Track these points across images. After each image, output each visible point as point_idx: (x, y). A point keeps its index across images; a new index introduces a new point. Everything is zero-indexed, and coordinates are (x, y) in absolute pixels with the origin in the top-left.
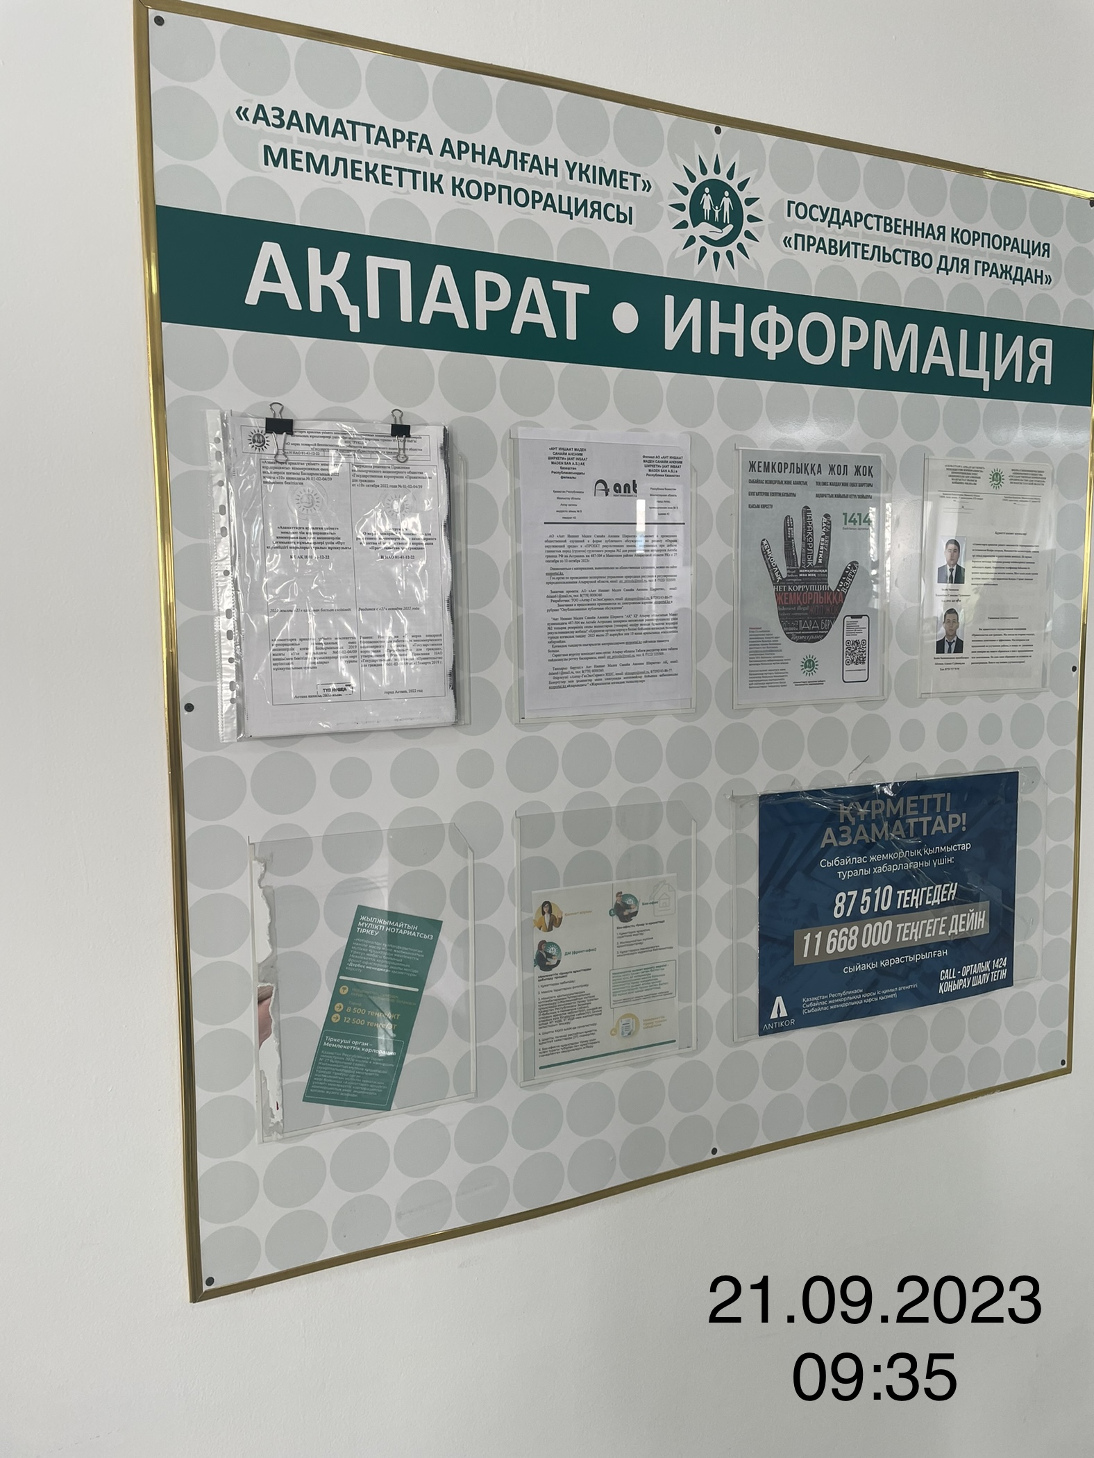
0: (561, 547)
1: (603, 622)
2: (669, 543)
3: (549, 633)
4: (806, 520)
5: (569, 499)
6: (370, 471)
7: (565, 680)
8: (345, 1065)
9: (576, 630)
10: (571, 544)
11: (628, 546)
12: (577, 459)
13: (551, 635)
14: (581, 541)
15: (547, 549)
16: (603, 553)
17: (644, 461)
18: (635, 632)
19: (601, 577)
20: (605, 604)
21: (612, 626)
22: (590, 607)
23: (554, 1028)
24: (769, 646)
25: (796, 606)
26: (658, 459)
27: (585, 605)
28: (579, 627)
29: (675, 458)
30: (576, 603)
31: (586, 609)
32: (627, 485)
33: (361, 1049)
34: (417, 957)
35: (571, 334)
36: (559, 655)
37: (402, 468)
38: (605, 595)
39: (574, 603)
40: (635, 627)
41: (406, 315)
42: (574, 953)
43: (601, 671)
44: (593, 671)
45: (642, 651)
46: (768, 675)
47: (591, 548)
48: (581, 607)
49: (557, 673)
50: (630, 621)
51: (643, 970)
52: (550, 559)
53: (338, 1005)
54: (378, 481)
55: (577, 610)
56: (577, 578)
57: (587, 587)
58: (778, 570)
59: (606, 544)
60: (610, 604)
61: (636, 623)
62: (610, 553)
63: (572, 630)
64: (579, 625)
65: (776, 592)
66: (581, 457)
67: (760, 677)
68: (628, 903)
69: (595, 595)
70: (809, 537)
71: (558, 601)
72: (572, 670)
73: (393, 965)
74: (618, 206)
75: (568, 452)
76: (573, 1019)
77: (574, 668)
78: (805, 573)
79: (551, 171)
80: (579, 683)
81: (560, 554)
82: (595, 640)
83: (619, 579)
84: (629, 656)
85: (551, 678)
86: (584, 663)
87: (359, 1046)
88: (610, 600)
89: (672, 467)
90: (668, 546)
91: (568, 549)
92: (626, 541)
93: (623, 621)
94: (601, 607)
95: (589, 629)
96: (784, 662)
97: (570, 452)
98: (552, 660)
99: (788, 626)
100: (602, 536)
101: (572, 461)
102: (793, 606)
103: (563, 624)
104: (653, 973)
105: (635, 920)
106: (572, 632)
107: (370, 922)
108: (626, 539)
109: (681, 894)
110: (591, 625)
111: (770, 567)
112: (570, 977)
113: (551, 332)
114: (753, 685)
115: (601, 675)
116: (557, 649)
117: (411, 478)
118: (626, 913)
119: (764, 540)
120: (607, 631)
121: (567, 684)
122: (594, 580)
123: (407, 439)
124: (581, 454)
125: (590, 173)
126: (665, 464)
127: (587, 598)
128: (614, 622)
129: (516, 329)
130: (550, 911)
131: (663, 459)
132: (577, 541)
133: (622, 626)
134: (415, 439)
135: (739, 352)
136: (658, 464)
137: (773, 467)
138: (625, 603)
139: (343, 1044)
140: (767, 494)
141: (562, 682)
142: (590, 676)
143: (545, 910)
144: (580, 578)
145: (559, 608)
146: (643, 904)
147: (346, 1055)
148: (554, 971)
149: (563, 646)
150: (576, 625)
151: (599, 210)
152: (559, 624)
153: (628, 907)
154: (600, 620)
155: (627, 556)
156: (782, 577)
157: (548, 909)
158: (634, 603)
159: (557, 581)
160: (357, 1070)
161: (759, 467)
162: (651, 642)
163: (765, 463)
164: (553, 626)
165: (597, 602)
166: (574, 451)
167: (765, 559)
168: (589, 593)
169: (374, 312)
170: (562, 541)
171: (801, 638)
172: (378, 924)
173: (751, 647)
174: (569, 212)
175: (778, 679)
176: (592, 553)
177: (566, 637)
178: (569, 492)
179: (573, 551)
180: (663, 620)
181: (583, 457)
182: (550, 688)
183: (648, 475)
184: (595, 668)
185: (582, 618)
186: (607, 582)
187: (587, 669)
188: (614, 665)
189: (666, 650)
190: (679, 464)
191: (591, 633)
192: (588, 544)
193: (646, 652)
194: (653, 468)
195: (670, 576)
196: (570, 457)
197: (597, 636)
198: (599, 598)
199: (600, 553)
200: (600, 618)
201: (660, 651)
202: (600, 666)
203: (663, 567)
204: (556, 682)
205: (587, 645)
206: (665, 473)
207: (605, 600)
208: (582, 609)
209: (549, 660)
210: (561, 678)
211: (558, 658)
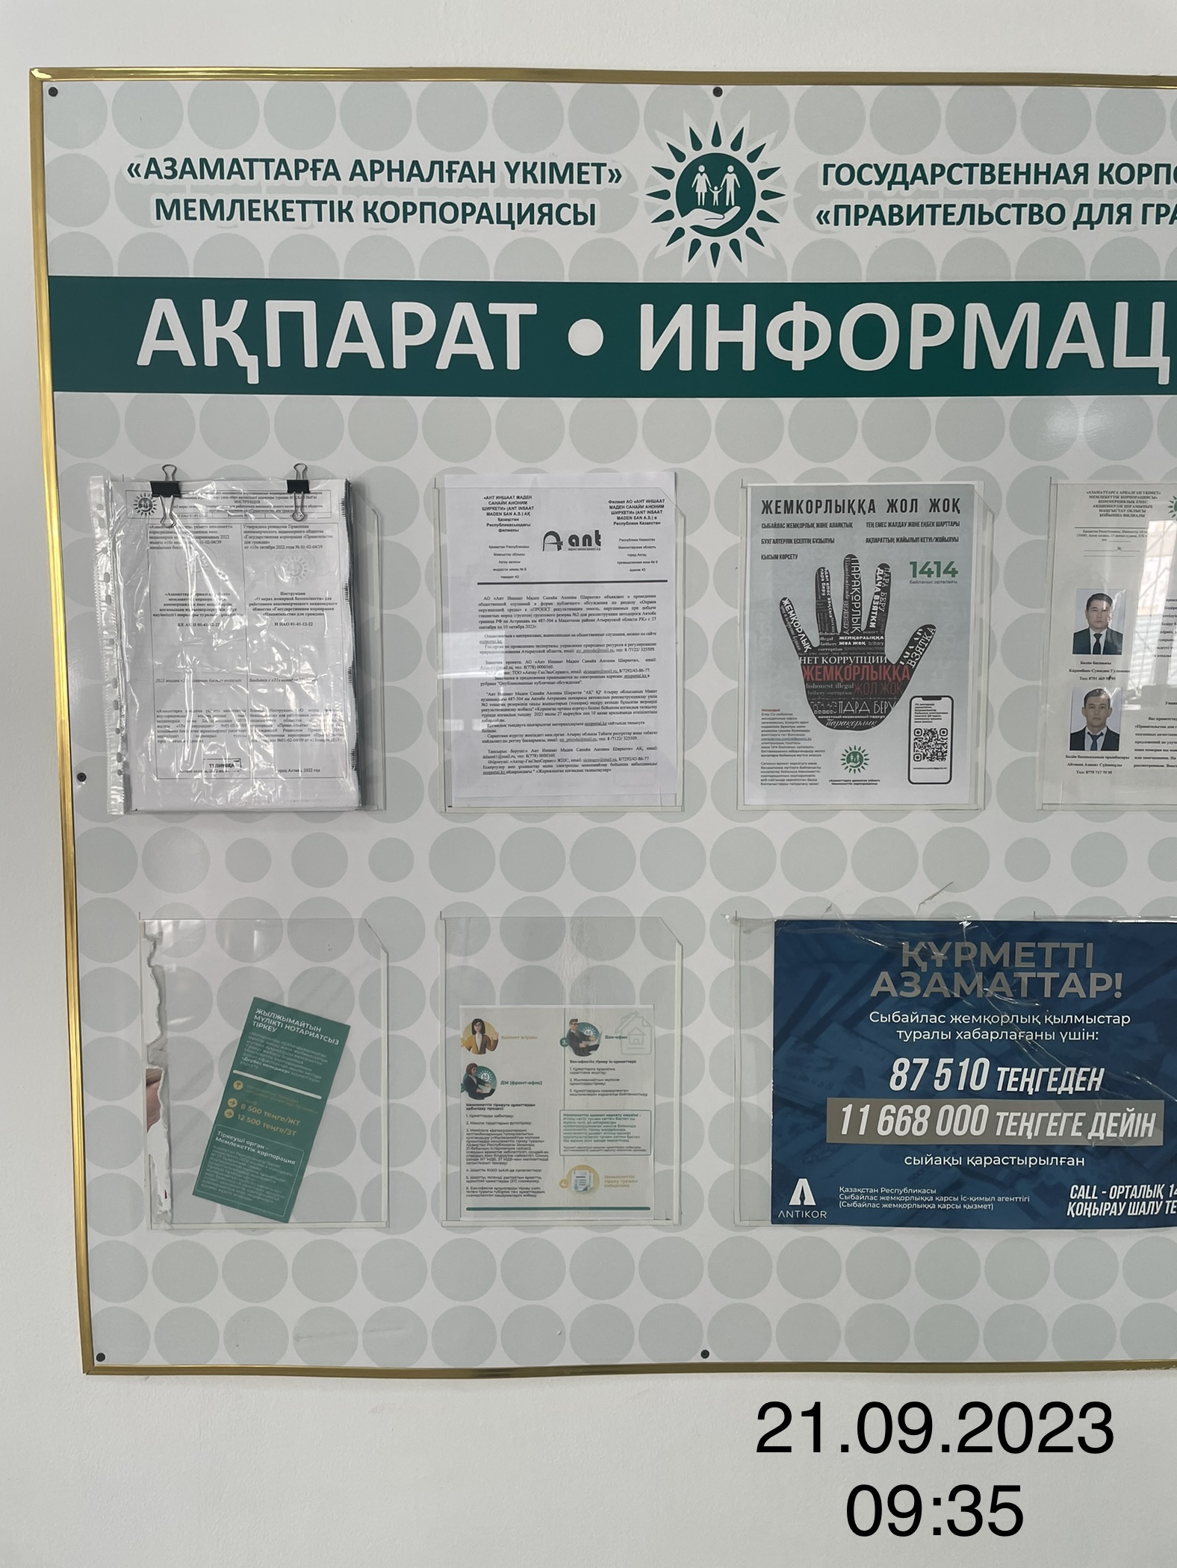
0: (499, 610)
1: (555, 699)
2: (646, 605)
3: (483, 710)
4: (850, 573)
5: (509, 555)
6: (264, 532)
7: (503, 765)
8: (239, 1165)
9: (518, 707)
10: (513, 607)
11: (587, 609)
12: (520, 508)
13: (486, 713)
14: (526, 604)
15: (482, 613)
17: (611, 507)
18: (597, 711)
19: (552, 646)
20: (557, 678)
21: (566, 704)
22: (537, 681)
23: (485, 1167)
24: (791, 733)
25: (834, 683)
26: (629, 504)
27: (531, 678)
28: (522, 704)
29: (652, 501)
30: (519, 676)
31: (531, 683)
32: (587, 537)
33: (256, 1151)
34: (320, 1061)
35: (513, 362)
36: (496, 736)
37: (301, 527)
38: (557, 667)
39: (515, 676)
40: (597, 706)
41: (311, 360)
42: (513, 1083)
43: (553, 755)
44: (541, 755)
46: (789, 770)
47: (538, 612)
48: (525, 681)
49: (494, 757)
50: (590, 698)
51: (605, 1117)
52: (484, 625)
53: (232, 1100)
54: (273, 542)
55: (520, 684)
56: (519, 647)
57: (533, 657)
58: (806, 637)
59: (558, 607)
60: (564, 678)
61: (599, 700)
62: (563, 618)
63: (514, 707)
64: (522, 702)
65: (802, 664)
66: (525, 506)
67: (778, 772)
68: (585, 1033)
69: (544, 667)
70: (854, 595)
72: (513, 754)
73: (293, 1067)
74: (576, 206)
75: (508, 501)
76: (511, 1159)
77: (515, 751)
78: (848, 641)
79: (487, 177)
80: (522, 769)
81: (498, 619)
82: (544, 719)
83: (575, 649)
84: (588, 740)
85: (486, 762)
86: (529, 747)
87: (254, 1147)
88: (563, 672)
89: (649, 512)
90: (644, 608)
91: (508, 613)
92: (585, 603)
93: (582, 698)
94: (552, 680)
95: (536, 707)
96: (814, 753)
97: (511, 500)
98: (487, 741)
99: (821, 708)
100: (554, 598)
101: (513, 512)
102: (829, 683)
103: (501, 700)
104: (618, 1122)
105: (594, 1055)
106: (513, 710)
107: (267, 1017)
108: (586, 600)
109: (660, 1032)
110: (538, 701)
111: (793, 633)
112: (506, 1111)
113: (486, 363)
114: (768, 782)
115: (551, 761)
116: (494, 728)
117: (310, 537)
118: (582, 1045)
119: (785, 599)
120: (560, 709)
121: (506, 769)
122: (542, 649)
123: (306, 495)
124: (526, 503)
125: (538, 172)
126: (640, 510)
127: (533, 670)
128: (569, 698)
129: (443, 363)
130: (483, 1031)
131: (637, 504)
132: (519, 604)
133: (581, 704)
134: (315, 495)
135: (749, 363)
136: (630, 510)
137: (799, 507)
138: (584, 677)
139: (236, 1142)
140: (789, 541)
141: (500, 767)
142: (536, 761)
143: (476, 1028)
144: (524, 647)
145: (496, 681)
146: (606, 1037)
147: (239, 1155)
148: (487, 1100)
149: (501, 726)
150: (519, 702)
151: (550, 214)
152: (495, 700)
153: (586, 1038)
154: (550, 696)
155: (587, 620)
156: (811, 646)
157: (480, 1028)
158: (595, 677)
159: (494, 650)
160: (252, 1173)
161: (777, 507)
162: (620, 723)
163: (786, 502)
164: (489, 702)
165: (546, 675)
166: (516, 500)
167: (786, 624)
168: (536, 665)
169: (274, 360)
170: (501, 604)
171: (841, 723)
172: (276, 1020)
173: (764, 733)
174: (510, 222)
175: (806, 776)
176: (540, 618)
177: (505, 715)
178: (510, 547)
179: (515, 616)
180: (636, 697)
181: (528, 506)
182: (484, 773)
183: (617, 524)
184: (544, 753)
185: (527, 694)
186: (560, 651)
187: (533, 753)
188: (569, 750)
189: (641, 733)
190: (660, 509)
191: (539, 711)
192: (535, 606)
193: (612, 736)
194: (623, 515)
195: (646, 645)
196: (511, 506)
197: (546, 714)
198: (549, 670)
199: (551, 618)
200: (551, 693)
201: (632, 735)
202: (550, 751)
203: (637, 634)
204: (493, 768)
205: (533, 725)
206: (641, 520)
207: (557, 672)
208: (527, 683)
209: (483, 742)
210: (499, 762)
211: (495, 739)
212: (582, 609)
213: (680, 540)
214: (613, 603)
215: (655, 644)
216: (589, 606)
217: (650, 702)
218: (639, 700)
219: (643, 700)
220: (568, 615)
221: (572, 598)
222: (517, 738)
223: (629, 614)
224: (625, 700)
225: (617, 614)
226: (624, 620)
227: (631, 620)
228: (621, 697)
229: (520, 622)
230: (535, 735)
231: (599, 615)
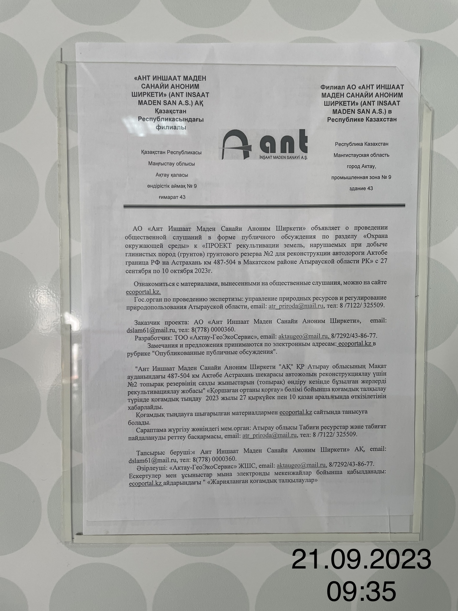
0: (156, 246)
1: (236, 375)
2: (372, 240)
3: (130, 393)
5: (171, 164)
7: (159, 472)
9: (183, 388)
10: (177, 242)
11: (286, 246)
12: (188, 94)
13: (135, 396)
14: (196, 238)
15: (130, 250)
16: (237, 259)
18: (298, 394)
19: (233, 299)
20: (240, 345)
21: (253, 383)
22: (211, 349)
26: (351, 91)
27: (201, 345)
28: (189, 384)
29: (385, 87)
30: (184, 342)
31: (202, 353)
32: (287, 140)
36: (149, 431)
38: (240, 330)
39: (179, 342)
40: (298, 386)
43: (231, 459)
44: (215, 459)
45: (311, 428)
47: (214, 250)
48: (192, 349)
49: (145, 461)
50: (288, 375)
52: (133, 267)
55: (185, 353)
56: (185, 300)
57: (205, 315)
59: (244, 242)
60: (249, 345)
61: (301, 378)
62: (251, 258)
63: (176, 388)
64: (188, 380)
66: (196, 91)
69: (221, 329)
71: (149, 339)
72: (174, 457)
75: (170, 83)
77: (178, 453)
80: (186, 479)
81: (155, 259)
82: (218, 406)
83: (268, 303)
84: (285, 436)
85: (133, 469)
86: (197, 446)
88: (249, 337)
89: (380, 103)
90: (369, 245)
91: (169, 251)
92: (284, 237)
93: (275, 375)
94: (232, 349)
95: (208, 387)
97: (175, 82)
98: (136, 438)
100: (237, 229)
101: (177, 99)
103: (158, 377)
106: (175, 392)
108: (284, 233)
110: (212, 380)
115: (229, 467)
116: (146, 419)
120: (244, 391)
121: (163, 479)
122: (218, 303)
124: (197, 86)
126: (367, 99)
127: (204, 334)
128: (258, 375)
131: (363, 91)
132: (186, 238)
133: (274, 383)
136: (352, 99)
138: (279, 345)
141: (155, 476)
142: (207, 467)
144: (192, 300)
145: (151, 350)
149: (157, 415)
150: (183, 380)
152: (149, 377)
154: (229, 372)
155: (285, 262)
158: (296, 345)
159: (148, 304)
162: (332, 412)
164: (139, 381)
165: (223, 341)
166: (182, 81)
168: (210, 326)
170: (158, 238)
176: (217, 258)
177: (163, 400)
178: (172, 153)
179: (179, 255)
180: (356, 374)
181: (200, 91)
182: (131, 485)
183: (333, 120)
184: (219, 455)
185: (195, 368)
186: (246, 307)
187: (203, 455)
188: (256, 451)
189: (361, 427)
190: (396, 99)
191: (212, 394)
192: (210, 241)
193: (319, 431)
194: (342, 108)
195: (372, 298)
196: (175, 91)
197: (223, 399)
198: (228, 334)
199: (233, 258)
200: (231, 368)
201: (349, 430)
202: (228, 452)
203: (358, 283)
204: (143, 476)
205: (204, 414)
206: (368, 115)
207: (241, 338)
208: (195, 353)
209: (130, 439)
210: (153, 469)
211: (147, 434)
212: (277, 246)
213: (425, 145)
214: (324, 237)
215: (384, 298)
216: (288, 242)
217: (375, 382)
218: (360, 378)
219: (365, 378)
220: (257, 254)
221: (264, 229)
222: (180, 434)
223: (348, 254)
224: (338, 378)
225: (329, 254)
226: (340, 261)
227: (349, 262)
228: (333, 374)
229: (187, 263)
230: (206, 429)
231: (302, 254)
